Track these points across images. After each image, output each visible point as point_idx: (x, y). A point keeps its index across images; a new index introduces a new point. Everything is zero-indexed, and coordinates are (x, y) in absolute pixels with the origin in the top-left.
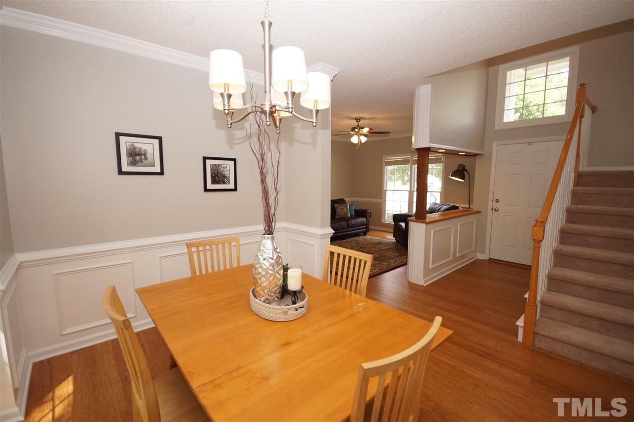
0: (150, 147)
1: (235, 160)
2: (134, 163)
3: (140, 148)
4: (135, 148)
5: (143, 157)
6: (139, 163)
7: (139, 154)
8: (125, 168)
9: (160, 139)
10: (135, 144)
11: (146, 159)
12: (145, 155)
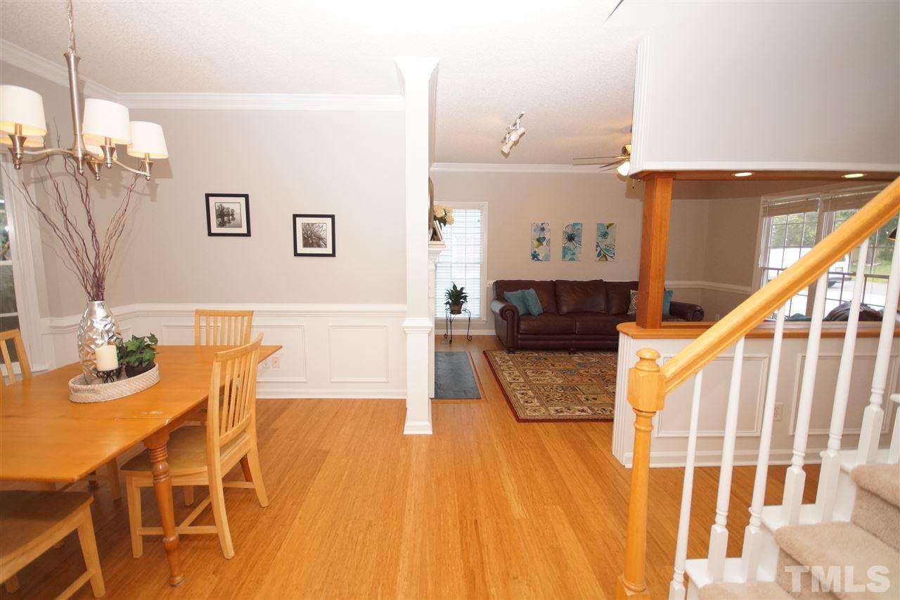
0: (237, 206)
1: (333, 217)
2: (222, 224)
3: (228, 208)
4: (223, 209)
5: (231, 217)
6: (227, 224)
7: (228, 215)
8: (215, 229)
9: (246, 196)
10: (223, 205)
11: (234, 219)
12: (233, 215)
